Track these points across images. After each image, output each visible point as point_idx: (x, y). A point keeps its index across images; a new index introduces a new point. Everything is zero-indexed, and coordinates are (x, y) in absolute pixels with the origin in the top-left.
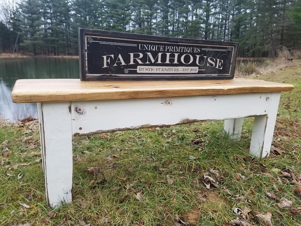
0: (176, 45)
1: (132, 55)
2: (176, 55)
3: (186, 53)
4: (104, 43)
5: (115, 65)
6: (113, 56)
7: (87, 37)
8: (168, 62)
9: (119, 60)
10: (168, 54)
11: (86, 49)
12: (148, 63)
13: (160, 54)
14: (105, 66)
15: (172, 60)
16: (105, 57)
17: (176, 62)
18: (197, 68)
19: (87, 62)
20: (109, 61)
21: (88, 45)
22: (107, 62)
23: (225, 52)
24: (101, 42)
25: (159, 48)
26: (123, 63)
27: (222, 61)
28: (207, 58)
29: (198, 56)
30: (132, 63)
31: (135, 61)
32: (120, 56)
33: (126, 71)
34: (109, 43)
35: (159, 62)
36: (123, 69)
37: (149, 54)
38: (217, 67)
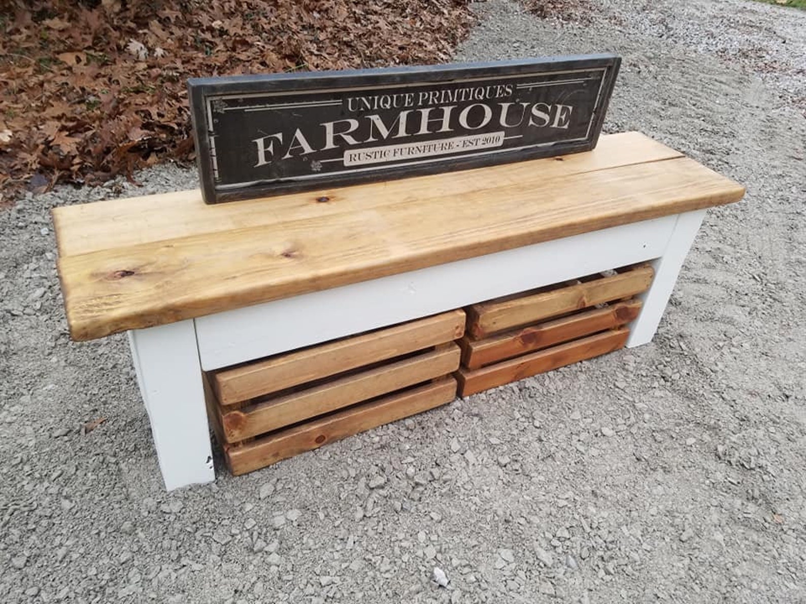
0: (446, 87)
1: (329, 127)
2: (447, 111)
3: (474, 101)
4: (258, 108)
5: (288, 156)
6: (279, 136)
7: (211, 102)
8: (424, 130)
9: (297, 142)
10: (425, 112)
11: (211, 129)
12: (371, 139)
13: (403, 116)
14: (262, 161)
15: (434, 126)
16: (260, 142)
17: (445, 128)
18: (502, 134)
19: (215, 159)
20: (271, 149)
21: (216, 120)
22: (267, 154)
23: (580, 86)
24: (247, 109)
25: (401, 101)
26: (308, 149)
27: (571, 108)
28: (529, 108)
29: (505, 106)
30: (330, 144)
31: (338, 140)
32: (299, 134)
33: (316, 165)
34: (269, 107)
35: (402, 133)
36: (309, 162)
37: (375, 118)
38: (555, 125)
